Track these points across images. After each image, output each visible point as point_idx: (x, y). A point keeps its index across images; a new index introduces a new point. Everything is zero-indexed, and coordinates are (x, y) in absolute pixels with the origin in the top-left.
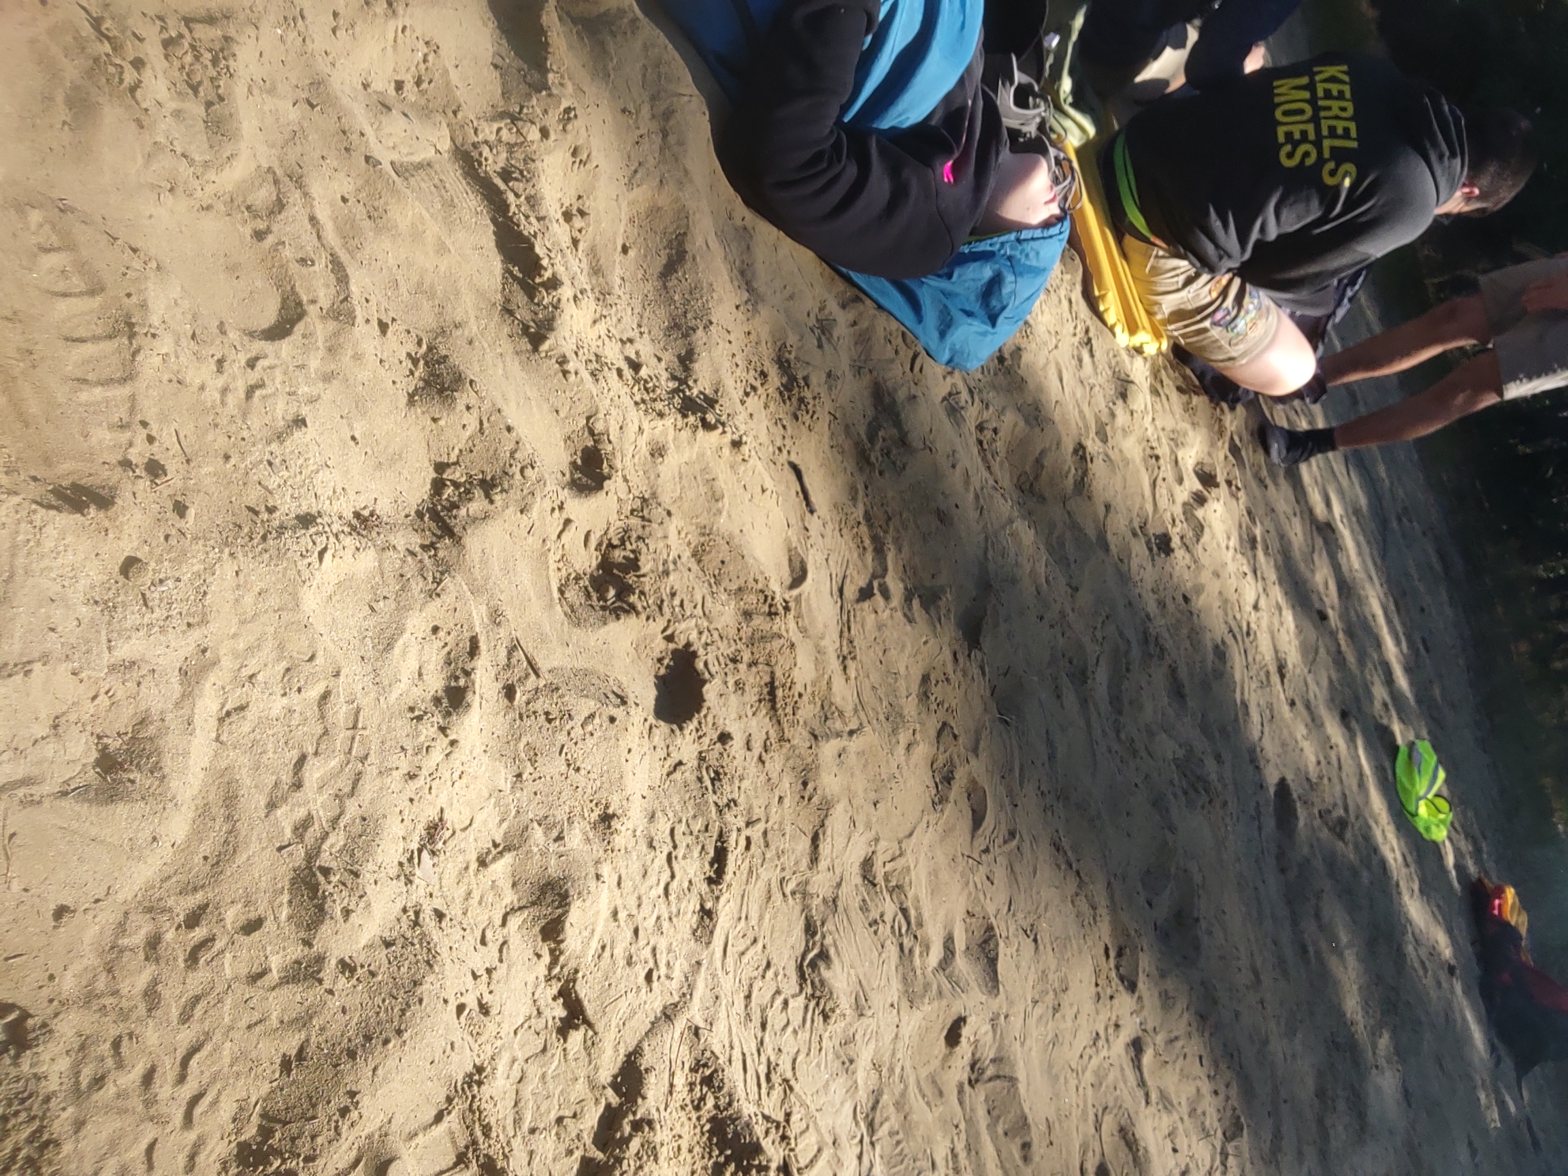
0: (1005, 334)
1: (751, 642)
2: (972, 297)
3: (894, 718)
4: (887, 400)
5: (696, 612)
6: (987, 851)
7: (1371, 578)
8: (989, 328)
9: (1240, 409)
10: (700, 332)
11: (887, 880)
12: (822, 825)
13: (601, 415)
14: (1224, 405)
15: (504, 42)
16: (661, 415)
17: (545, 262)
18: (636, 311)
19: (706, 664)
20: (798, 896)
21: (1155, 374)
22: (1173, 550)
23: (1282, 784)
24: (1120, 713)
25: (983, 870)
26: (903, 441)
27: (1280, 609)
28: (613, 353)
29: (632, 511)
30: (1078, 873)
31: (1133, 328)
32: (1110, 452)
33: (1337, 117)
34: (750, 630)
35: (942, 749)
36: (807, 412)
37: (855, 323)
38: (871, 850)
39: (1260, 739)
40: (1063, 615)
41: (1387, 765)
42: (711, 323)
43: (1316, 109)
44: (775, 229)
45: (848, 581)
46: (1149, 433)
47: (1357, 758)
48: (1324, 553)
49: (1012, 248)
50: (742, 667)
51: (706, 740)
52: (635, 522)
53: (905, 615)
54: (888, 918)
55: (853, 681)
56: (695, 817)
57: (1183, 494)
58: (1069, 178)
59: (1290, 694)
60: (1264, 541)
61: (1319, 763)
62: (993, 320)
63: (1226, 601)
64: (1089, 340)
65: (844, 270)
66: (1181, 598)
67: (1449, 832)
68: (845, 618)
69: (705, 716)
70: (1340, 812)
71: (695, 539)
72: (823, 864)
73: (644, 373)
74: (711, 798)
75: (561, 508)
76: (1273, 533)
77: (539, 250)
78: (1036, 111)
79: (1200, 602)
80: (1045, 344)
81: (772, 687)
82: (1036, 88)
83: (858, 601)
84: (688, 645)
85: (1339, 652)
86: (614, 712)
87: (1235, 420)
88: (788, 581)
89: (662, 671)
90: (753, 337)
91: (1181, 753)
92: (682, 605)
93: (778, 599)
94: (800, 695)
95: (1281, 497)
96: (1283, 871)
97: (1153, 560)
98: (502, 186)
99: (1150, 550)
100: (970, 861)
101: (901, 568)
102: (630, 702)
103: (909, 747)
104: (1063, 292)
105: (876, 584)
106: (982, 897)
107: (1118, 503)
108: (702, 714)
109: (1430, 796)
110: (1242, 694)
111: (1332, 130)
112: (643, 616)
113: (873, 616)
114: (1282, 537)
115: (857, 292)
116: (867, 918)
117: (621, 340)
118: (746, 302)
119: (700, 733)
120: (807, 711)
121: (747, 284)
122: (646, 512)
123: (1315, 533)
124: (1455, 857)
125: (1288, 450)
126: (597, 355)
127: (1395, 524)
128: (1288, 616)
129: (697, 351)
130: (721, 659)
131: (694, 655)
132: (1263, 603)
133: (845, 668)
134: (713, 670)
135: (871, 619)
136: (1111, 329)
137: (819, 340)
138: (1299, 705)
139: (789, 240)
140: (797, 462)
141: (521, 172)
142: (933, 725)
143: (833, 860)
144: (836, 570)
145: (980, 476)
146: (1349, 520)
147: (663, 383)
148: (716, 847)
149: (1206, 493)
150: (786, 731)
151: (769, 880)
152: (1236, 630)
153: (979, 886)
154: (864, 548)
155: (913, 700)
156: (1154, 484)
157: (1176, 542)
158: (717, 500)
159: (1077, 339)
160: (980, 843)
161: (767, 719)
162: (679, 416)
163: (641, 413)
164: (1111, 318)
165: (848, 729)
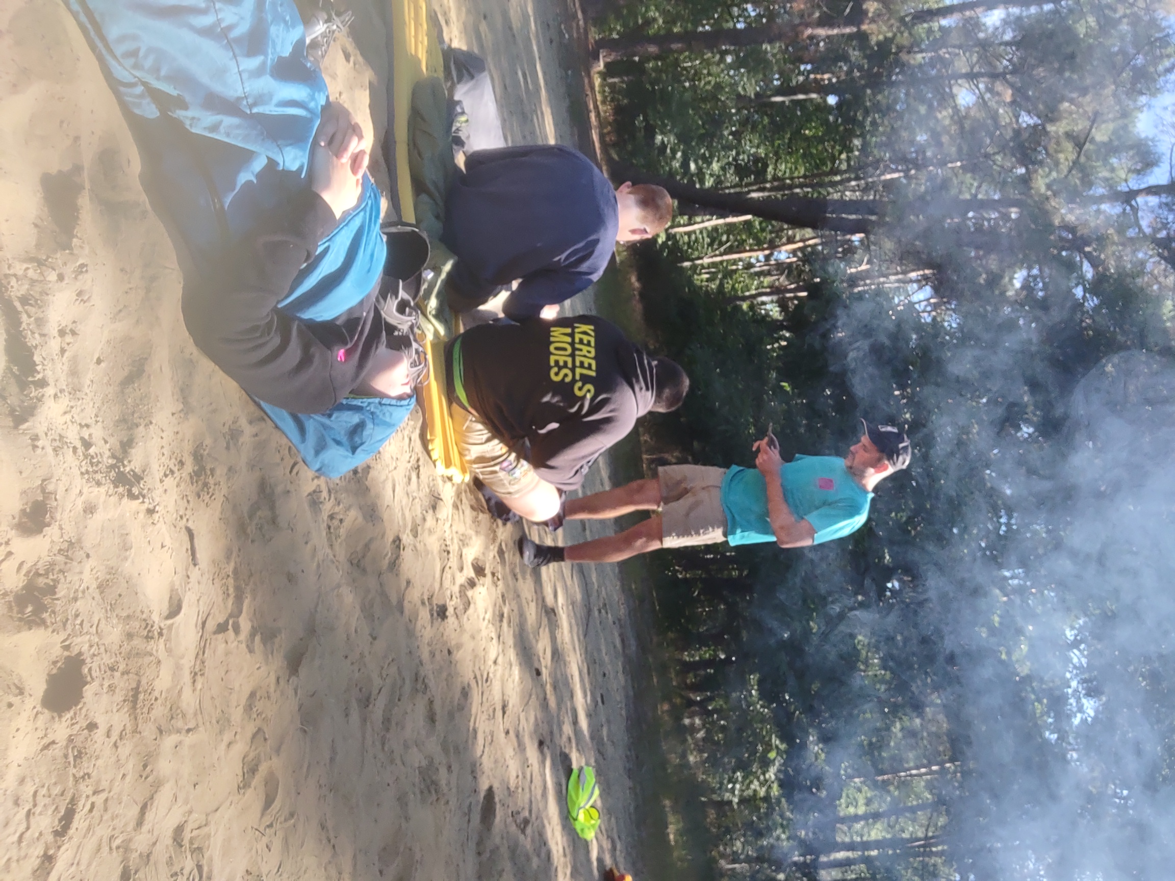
0: (360, 459)
1: (128, 656)
2: (343, 432)
3: (223, 722)
4: (268, 491)
5: (91, 630)
6: (270, 826)
7: (574, 648)
8: (350, 455)
9: (509, 524)
10: (141, 428)
11: (191, 843)
12: (152, 798)
13: (54, 480)
14: (500, 522)
15: (46, 209)
16: (99, 484)
17: (39, 368)
18: (96, 406)
19: (90, 669)
20: (121, 850)
21: (458, 495)
22: (447, 617)
23: (490, 792)
24: (388, 730)
25: (265, 840)
26: (274, 521)
27: (511, 665)
28: (73, 435)
29: (60, 550)
30: (334, 846)
31: (448, 463)
32: (418, 545)
33: (585, 356)
34: (129, 647)
35: (253, 748)
36: (208, 493)
37: (256, 435)
38: (184, 819)
39: (481, 756)
40: (362, 655)
41: (564, 782)
42: (151, 423)
43: (574, 349)
44: (213, 364)
45: (210, 618)
46: (446, 535)
47: (543, 775)
48: (547, 629)
49: (376, 407)
50: (117, 674)
51: (77, 727)
52: (60, 559)
53: (248, 646)
54: (186, 872)
55: (198, 692)
56: (55, 784)
57: (461, 579)
58: (423, 365)
59: (507, 725)
60: (509, 617)
61: (517, 777)
62: (354, 449)
63: (476, 656)
64: (418, 467)
65: (257, 399)
66: (446, 652)
67: (596, 834)
68: (202, 644)
69: (81, 709)
70: (526, 814)
71: (102, 576)
72: (145, 828)
73: (92, 451)
74: (72, 770)
75: (7, 543)
76: (516, 611)
77: (37, 358)
78: (409, 318)
79: (458, 655)
80: (388, 466)
81: (136, 691)
82: (412, 304)
83: (215, 633)
84: (80, 654)
85: (545, 699)
86: (12, 699)
87: (505, 532)
88: (165, 612)
89: (55, 671)
90: (180, 436)
91: (424, 763)
92: (81, 624)
93: (156, 627)
94: (156, 699)
95: (526, 587)
96: (479, 854)
97: (432, 623)
98: (20, 308)
99: (432, 615)
100: (257, 832)
101: (252, 611)
102: (26, 694)
103: (229, 744)
104: (406, 433)
105: (231, 622)
106: (259, 859)
107: (417, 581)
108: (79, 707)
109: (588, 807)
110: (475, 723)
111: (582, 363)
112: (50, 630)
113: (224, 645)
114: (522, 615)
115: (263, 414)
116: (170, 871)
117: (80, 424)
118: (180, 412)
119: (74, 721)
120: (159, 711)
121: (184, 398)
122: (70, 553)
123: (543, 614)
124: (599, 853)
125: (535, 557)
126: (60, 436)
127: (596, 613)
128: (516, 671)
129: (136, 441)
130: (102, 667)
131: (83, 662)
132: (500, 660)
133: (194, 682)
134: (94, 674)
135: (221, 647)
136: (434, 462)
137: (228, 443)
138: (512, 733)
139: (221, 372)
140: (192, 527)
141: (36, 300)
142: (251, 729)
143: (153, 825)
144: (203, 608)
145: (324, 551)
146: (568, 608)
147: (105, 459)
148: (67, 808)
149: (476, 580)
150: (140, 726)
151: (102, 836)
152: (479, 677)
153: (260, 852)
154: (228, 595)
155: (240, 709)
156: (443, 570)
157: (450, 611)
158: (126, 550)
159: (410, 464)
160: (267, 820)
161: (127, 715)
162: (112, 486)
163: (84, 481)
164: (435, 455)
165: (186, 728)
